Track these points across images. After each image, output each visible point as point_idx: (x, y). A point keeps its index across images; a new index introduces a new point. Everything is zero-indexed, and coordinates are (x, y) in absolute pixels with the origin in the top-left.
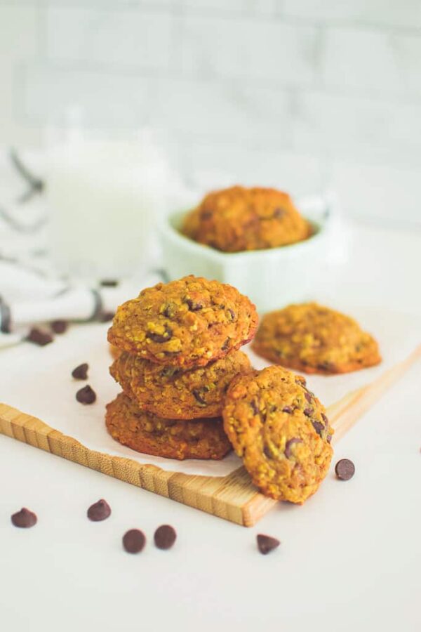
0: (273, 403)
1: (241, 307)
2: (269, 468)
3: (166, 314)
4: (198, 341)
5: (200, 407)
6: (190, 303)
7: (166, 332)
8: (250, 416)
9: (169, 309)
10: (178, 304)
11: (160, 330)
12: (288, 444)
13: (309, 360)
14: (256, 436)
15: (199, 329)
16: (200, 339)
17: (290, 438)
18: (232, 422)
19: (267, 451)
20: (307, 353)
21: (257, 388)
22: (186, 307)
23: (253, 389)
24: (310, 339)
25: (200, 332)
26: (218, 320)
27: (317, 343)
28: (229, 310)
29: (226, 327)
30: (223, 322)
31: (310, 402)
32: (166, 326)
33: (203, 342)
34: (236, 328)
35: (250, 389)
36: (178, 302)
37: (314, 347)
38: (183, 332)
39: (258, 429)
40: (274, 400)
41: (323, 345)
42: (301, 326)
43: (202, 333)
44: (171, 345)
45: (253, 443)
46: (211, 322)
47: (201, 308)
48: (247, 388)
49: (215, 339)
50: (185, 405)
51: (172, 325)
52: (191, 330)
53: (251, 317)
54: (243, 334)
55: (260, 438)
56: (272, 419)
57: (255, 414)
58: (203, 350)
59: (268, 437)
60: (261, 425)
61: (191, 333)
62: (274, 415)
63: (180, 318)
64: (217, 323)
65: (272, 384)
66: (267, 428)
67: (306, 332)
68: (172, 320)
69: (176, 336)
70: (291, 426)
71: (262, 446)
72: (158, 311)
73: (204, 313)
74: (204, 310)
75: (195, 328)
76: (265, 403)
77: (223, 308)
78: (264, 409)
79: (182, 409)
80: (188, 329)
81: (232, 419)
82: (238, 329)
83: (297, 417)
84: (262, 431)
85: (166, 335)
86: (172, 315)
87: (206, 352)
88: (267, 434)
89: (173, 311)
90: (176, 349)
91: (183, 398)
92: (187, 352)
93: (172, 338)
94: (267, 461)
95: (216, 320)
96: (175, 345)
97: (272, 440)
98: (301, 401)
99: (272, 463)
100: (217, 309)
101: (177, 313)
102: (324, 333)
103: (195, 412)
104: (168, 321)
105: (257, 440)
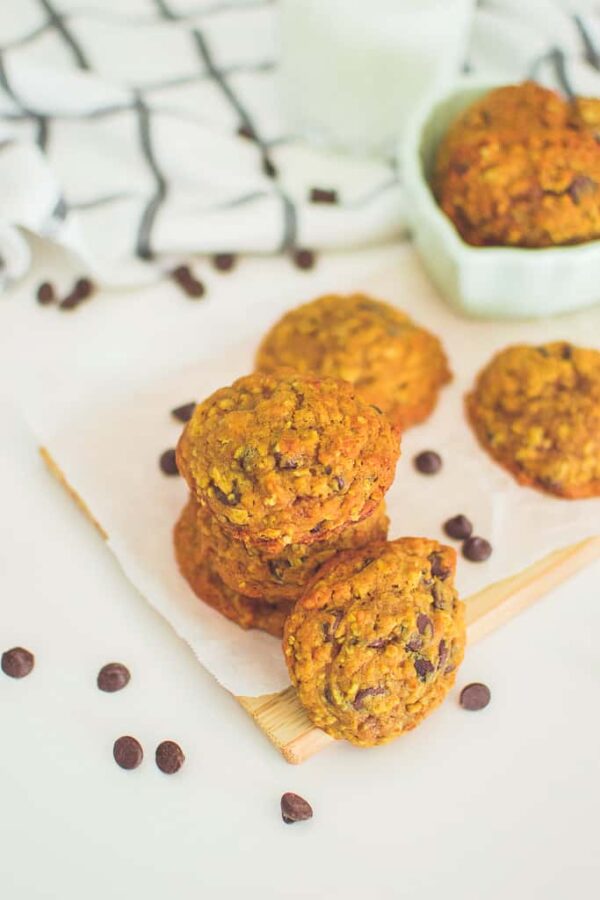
0: (356, 633)
1: (364, 468)
2: (328, 713)
3: (241, 462)
4: (273, 519)
5: (275, 584)
6: (278, 458)
7: (232, 492)
8: (318, 643)
9: (246, 459)
10: (263, 454)
11: (226, 488)
12: (360, 694)
13: (527, 465)
14: (319, 672)
15: (278, 504)
16: (277, 517)
17: (364, 687)
18: (291, 643)
19: (328, 693)
20: (527, 454)
21: (348, 595)
22: (270, 463)
23: (342, 597)
24: (537, 436)
25: (280, 509)
26: (313, 492)
27: (547, 444)
28: (336, 478)
29: (322, 505)
30: (320, 496)
31: (422, 632)
32: (235, 483)
33: (280, 523)
34: (342, 504)
35: (337, 597)
36: (263, 451)
37: (539, 449)
38: (254, 503)
39: (323, 664)
40: (359, 628)
41: (555, 450)
42: (534, 408)
43: (281, 511)
44: (235, 514)
45: (312, 679)
46: (301, 495)
47: (295, 467)
48: (334, 592)
49: (298, 523)
50: (252, 579)
51: (245, 485)
52: (266, 503)
53: (378, 482)
54: (350, 513)
55: (323, 676)
56: (346, 656)
57: (327, 641)
58: (277, 533)
59: (334, 679)
60: (330, 660)
61: (265, 507)
62: (351, 651)
63: (258, 478)
64: (311, 497)
65: (375, 591)
66: (337, 667)
67: (536, 421)
68: (247, 476)
69: (244, 505)
70: (372, 670)
71: (323, 687)
72: (233, 454)
73: (296, 478)
74: (297, 473)
75: (271, 502)
76: (346, 630)
77: (328, 471)
78: (342, 636)
79: (247, 582)
80: (262, 499)
81: (293, 638)
82: (344, 506)
83: (387, 657)
84: (328, 668)
85: (231, 497)
86: (249, 468)
87: (283, 536)
88: (332, 675)
89: (251, 463)
90: (240, 522)
91: (251, 568)
92: (256, 529)
93: (239, 506)
94: (326, 706)
95: (309, 493)
96: (239, 517)
97: (338, 683)
98: (408, 630)
99: (332, 710)
100: (318, 473)
101: (256, 468)
102: (564, 431)
103: (266, 588)
104: (240, 478)
105: (317, 678)
